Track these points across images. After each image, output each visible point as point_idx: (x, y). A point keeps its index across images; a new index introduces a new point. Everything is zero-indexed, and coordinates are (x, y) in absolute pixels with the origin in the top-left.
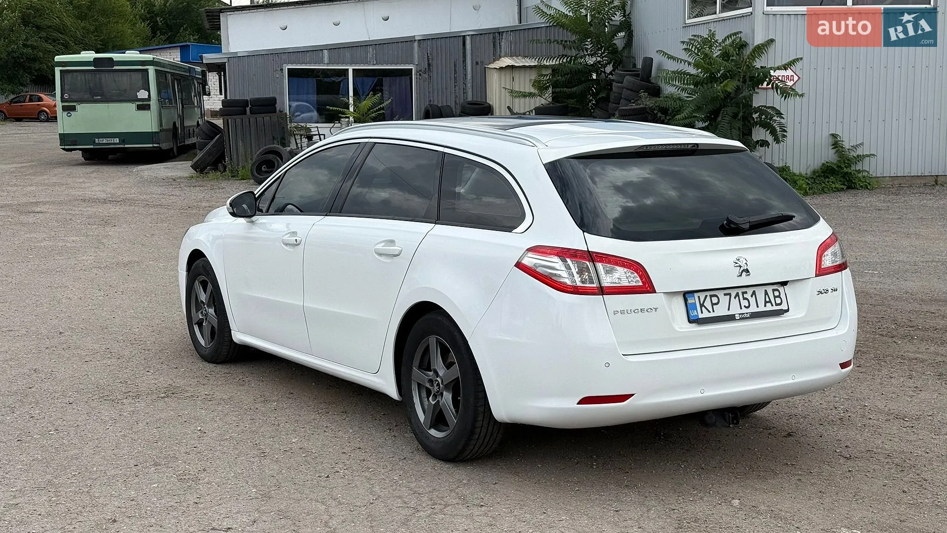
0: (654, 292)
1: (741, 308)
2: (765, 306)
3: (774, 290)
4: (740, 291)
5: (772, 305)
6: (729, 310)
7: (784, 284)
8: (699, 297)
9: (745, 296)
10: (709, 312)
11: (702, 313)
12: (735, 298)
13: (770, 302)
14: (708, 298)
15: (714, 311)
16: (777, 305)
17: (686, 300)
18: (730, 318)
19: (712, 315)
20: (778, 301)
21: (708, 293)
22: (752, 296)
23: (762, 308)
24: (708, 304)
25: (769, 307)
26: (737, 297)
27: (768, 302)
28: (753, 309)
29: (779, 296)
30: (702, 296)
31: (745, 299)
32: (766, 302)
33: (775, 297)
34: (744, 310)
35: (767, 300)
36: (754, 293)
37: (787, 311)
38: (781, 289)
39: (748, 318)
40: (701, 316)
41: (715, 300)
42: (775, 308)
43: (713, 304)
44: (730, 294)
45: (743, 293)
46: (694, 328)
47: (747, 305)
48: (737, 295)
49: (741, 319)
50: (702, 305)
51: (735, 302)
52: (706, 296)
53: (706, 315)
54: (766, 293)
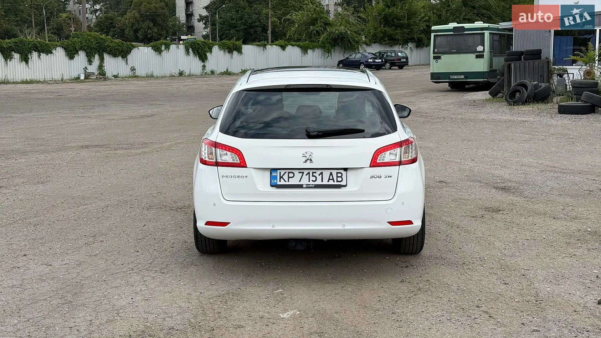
0: (246, 167)
1: (309, 181)
2: (328, 181)
3: (338, 173)
4: (311, 172)
5: (334, 181)
6: (300, 181)
7: (346, 169)
8: (280, 173)
9: (314, 174)
10: (286, 181)
11: (280, 181)
12: (306, 175)
13: (333, 179)
14: (287, 173)
15: (288, 181)
16: (337, 181)
17: (271, 173)
18: (300, 186)
19: (287, 183)
20: (339, 179)
21: (287, 171)
22: (319, 175)
23: (325, 182)
24: (285, 177)
25: (331, 182)
26: (308, 175)
28: (319, 182)
29: (341, 177)
30: (283, 172)
31: (313, 176)
32: (329, 179)
33: (337, 177)
34: (311, 183)
35: (331, 178)
36: (321, 173)
37: (345, 186)
38: (344, 173)
39: (313, 187)
40: (279, 183)
41: (291, 175)
42: (336, 183)
43: (289, 177)
44: (303, 172)
45: (313, 173)
46: (274, 190)
47: (314, 180)
48: (309, 173)
49: (307, 187)
50: (281, 177)
51: (305, 178)
52: (285, 172)
53: (283, 183)
54: (331, 174)
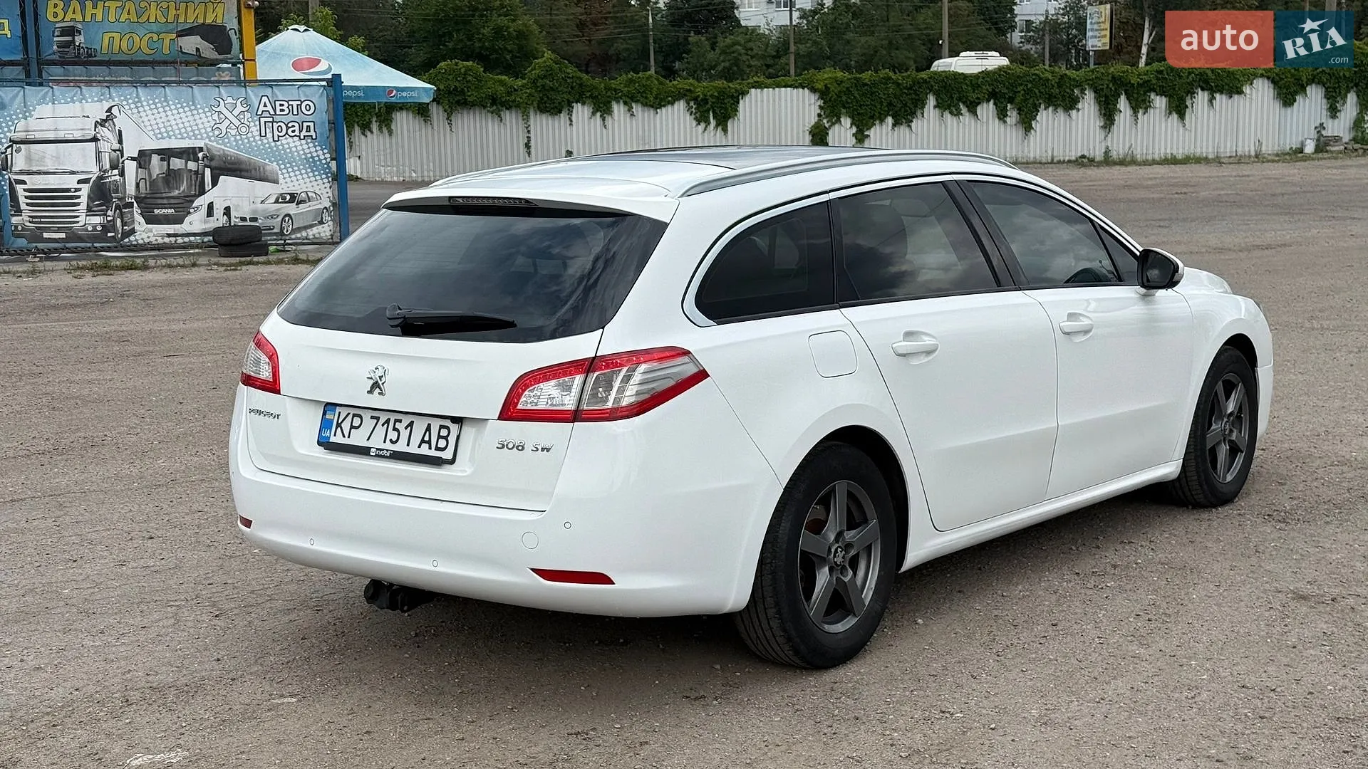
0: (278, 392)
1: (385, 442)
2: (419, 447)
3: (441, 427)
4: (393, 417)
5: (430, 448)
6: (367, 439)
7: (458, 420)
8: (339, 414)
9: (398, 425)
10: (344, 436)
11: (335, 434)
12: (383, 425)
13: (429, 442)
14: (351, 416)
15: (349, 436)
16: (437, 449)
17: (324, 413)
18: (363, 451)
19: (345, 441)
20: (442, 443)
21: (353, 411)
22: (406, 428)
23: (413, 449)
24: (346, 426)
25: (424, 450)
26: (386, 425)
27: (426, 442)
28: (401, 447)
29: (446, 438)
30: (344, 412)
31: (395, 429)
32: (423, 441)
33: (439, 437)
34: (389, 446)
35: (427, 438)
36: (411, 424)
37: (452, 462)
38: (454, 428)
39: (387, 457)
40: (333, 439)
41: (357, 422)
42: (433, 453)
43: (352, 427)
44: (378, 419)
45: (396, 421)
46: (321, 452)
47: (394, 440)
48: (387, 422)
49: (376, 456)
50: (339, 425)
51: (380, 430)
52: (349, 414)
53: (338, 438)
54: (429, 428)
